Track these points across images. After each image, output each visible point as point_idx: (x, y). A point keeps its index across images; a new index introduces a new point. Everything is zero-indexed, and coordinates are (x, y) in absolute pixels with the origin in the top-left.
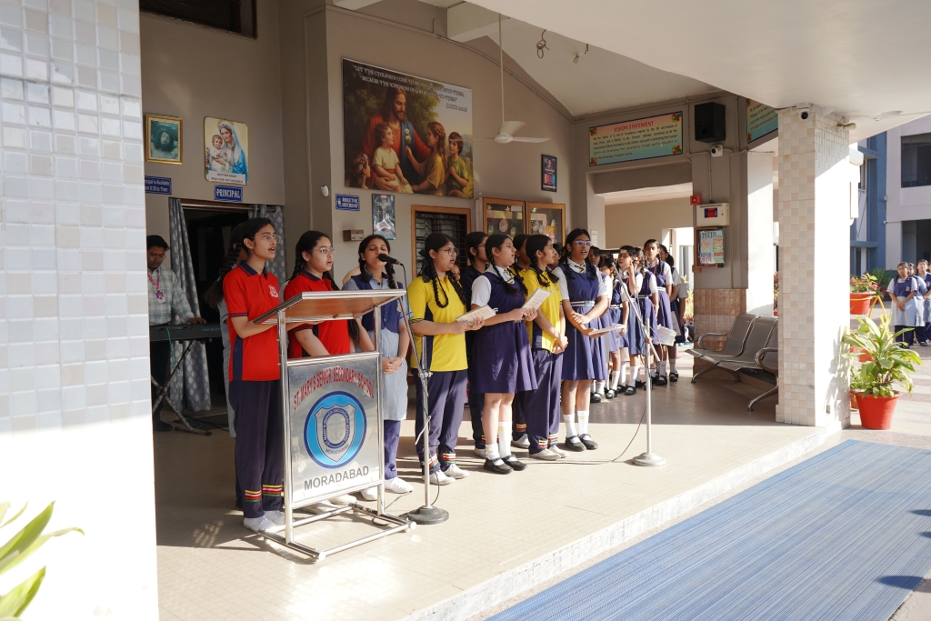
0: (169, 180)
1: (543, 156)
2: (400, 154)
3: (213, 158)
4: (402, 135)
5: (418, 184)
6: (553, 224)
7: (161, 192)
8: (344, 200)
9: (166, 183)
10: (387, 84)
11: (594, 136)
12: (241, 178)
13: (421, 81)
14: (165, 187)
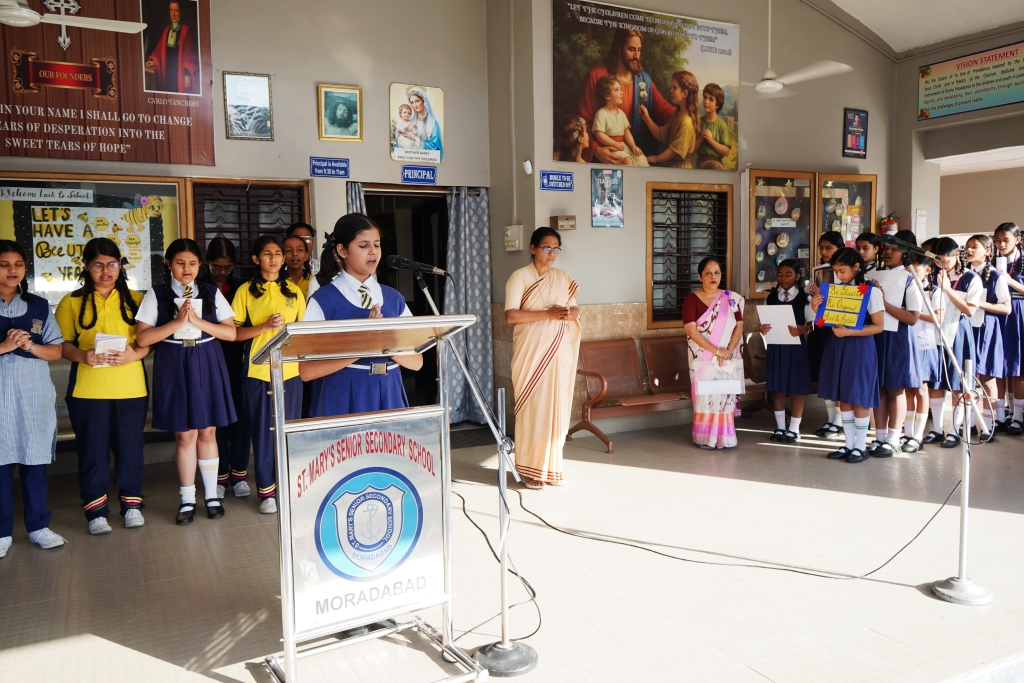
0: (346, 161)
1: (846, 111)
2: (632, 115)
3: (401, 133)
4: (635, 90)
5: (656, 153)
6: (858, 202)
7: (337, 175)
8: (551, 177)
9: (343, 165)
10: (615, 24)
11: (925, 79)
12: (435, 154)
13: (665, 18)
14: (341, 169)
